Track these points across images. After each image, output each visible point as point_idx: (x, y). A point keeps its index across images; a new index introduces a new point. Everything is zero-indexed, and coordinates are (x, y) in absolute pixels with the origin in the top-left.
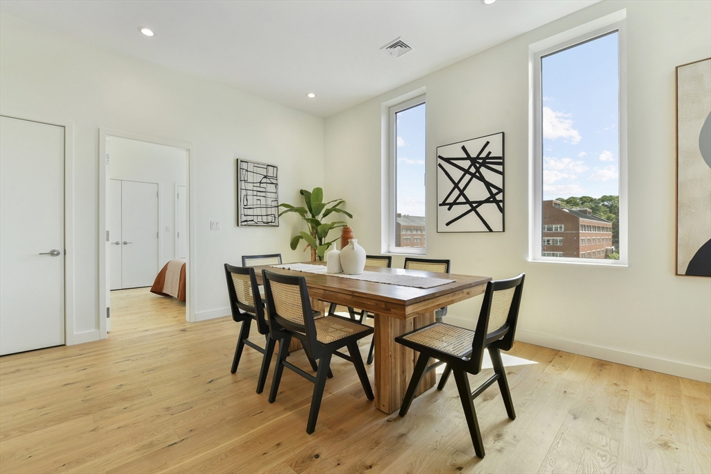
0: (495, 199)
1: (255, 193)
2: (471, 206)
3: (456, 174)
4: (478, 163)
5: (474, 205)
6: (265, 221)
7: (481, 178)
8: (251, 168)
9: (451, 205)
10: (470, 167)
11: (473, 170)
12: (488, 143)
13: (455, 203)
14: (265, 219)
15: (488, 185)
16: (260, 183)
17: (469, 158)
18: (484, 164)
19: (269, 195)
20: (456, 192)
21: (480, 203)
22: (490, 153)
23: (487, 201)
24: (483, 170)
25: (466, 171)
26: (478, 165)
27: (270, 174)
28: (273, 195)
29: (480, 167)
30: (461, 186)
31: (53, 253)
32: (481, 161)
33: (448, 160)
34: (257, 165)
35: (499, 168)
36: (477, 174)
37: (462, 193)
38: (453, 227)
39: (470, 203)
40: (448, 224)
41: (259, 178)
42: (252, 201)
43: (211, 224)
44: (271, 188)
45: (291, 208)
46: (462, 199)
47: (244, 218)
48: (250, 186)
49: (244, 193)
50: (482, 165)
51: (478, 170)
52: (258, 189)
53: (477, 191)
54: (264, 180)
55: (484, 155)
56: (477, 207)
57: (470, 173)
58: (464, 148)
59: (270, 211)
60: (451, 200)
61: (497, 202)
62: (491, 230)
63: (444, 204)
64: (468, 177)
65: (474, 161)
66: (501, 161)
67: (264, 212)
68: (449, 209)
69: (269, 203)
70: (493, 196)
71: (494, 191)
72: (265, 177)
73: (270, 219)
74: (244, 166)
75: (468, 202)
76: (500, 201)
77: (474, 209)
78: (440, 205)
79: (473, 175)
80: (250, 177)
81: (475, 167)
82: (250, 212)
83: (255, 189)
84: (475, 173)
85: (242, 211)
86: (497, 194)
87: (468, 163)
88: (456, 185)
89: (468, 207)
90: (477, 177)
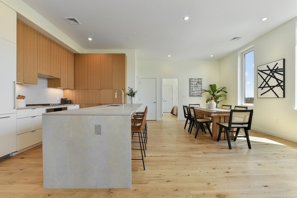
1: (195, 87)
2: (270, 88)
3: (265, 76)
4: (273, 71)
5: (272, 87)
6: (198, 95)
7: (275, 77)
8: (193, 81)
9: (263, 88)
11: (271, 74)
12: (277, 63)
13: (264, 87)
14: (198, 94)
15: (277, 80)
16: (196, 84)
17: (269, 70)
18: (276, 72)
19: (199, 87)
20: (265, 83)
21: (274, 87)
22: (278, 67)
23: (277, 86)
24: (275, 74)
26: (273, 72)
27: (199, 81)
28: (200, 87)
29: (274, 73)
30: (267, 80)
31: (155, 103)
32: (274, 71)
33: (261, 71)
34: (195, 79)
35: (282, 73)
36: (273, 76)
37: (267, 83)
38: (263, 96)
40: (261, 95)
41: (196, 83)
42: (194, 90)
43: (183, 96)
44: (200, 85)
45: (206, 91)
46: (267, 85)
47: (192, 94)
48: (193, 86)
49: (192, 87)
50: (275, 72)
51: (273, 74)
52: (196, 86)
53: (273, 82)
54: (198, 83)
55: (275, 68)
56: (273, 88)
57: (270, 76)
58: (267, 66)
59: (199, 92)
60: (263, 86)
61: (281, 86)
62: (278, 97)
63: (260, 87)
64: (269, 77)
65: (271, 71)
66: (283, 70)
67: (197, 92)
68: (262, 89)
69: (199, 90)
70: (279, 84)
71: (280, 82)
72: (198, 82)
73: (199, 94)
74: (192, 80)
75: (269, 86)
76: (282, 86)
77: (271, 89)
78: (259, 88)
79: (271, 76)
80: (193, 83)
81: (272, 73)
82: (193, 93)
83: (195, 86)
84: (272, 75)
85: (191, 93)
86: (281, 83)
87: (269, 72)
88: (265, 80)
89: (269, 88)
90: (273, 77)
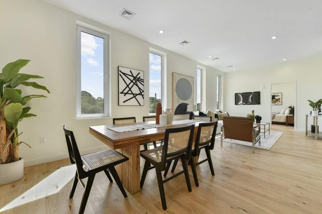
0: (141, 94)
2: (134, 95)
3: (128, 82)
4: (136, 79)
5: (135, 95)
7: (137, 85)
9: (125, 94)
10: (133, 80)
11: (134, 81)
12: (139, 73)
13: (127, 93)
15: (139, 88)
17: (132, 76)
18: (138, 80)
20: (128, 89)
21: (137, 95)
22: (140, 77)
23: (139, 94)
24: (137, 82)
25: (132, 81)
30: (130, 86)
32: (137, 79)
33: (124, 74)
35: (142, 83)
37: (130, 89)
38: (126, 103)
39: (133, 94)
40: (124, 102)
46: (130, 92)
51: (136, 82)
53: (135, 90)
55: (138, 77)
56: (136, 96)
57: (133, 82)
58: (130, 71)
60: (125, 91)
61: (143, 95)
62: (140, 105)
63: (122, 93)
64: (132, 84)
65: (135, 78)
66: (143, 81)
68: (125, 95)
70: (141, 93)
71: (141, 91)
75: (132, 93)
77: (134, 97)
78: (120, 93)
79: (134, 84)
84: (135, 83)
87: (132, 78)
88: (128, 86)
89: (132, 96)
